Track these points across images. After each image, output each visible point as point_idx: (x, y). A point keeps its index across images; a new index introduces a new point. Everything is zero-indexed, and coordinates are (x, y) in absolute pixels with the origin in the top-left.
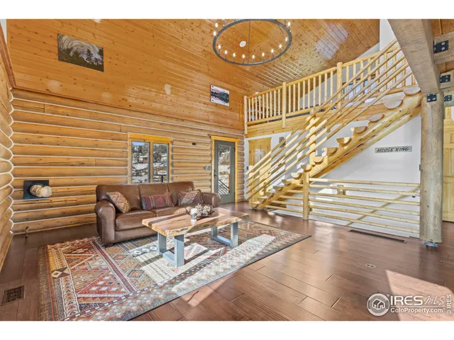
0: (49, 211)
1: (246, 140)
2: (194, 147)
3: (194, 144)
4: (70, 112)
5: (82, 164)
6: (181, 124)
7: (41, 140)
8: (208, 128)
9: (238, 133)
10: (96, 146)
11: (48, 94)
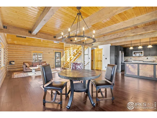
0: (14, 67)
1: (64, 52)
2: (49, 54)
3: (49, 53)
4: (19, 47)
5: (21, 58)
6: (45, 48)
7: (13, 53)
8: (53, 49)
9: (62, 50)
10: (24, 54)
11: (14, 44)
